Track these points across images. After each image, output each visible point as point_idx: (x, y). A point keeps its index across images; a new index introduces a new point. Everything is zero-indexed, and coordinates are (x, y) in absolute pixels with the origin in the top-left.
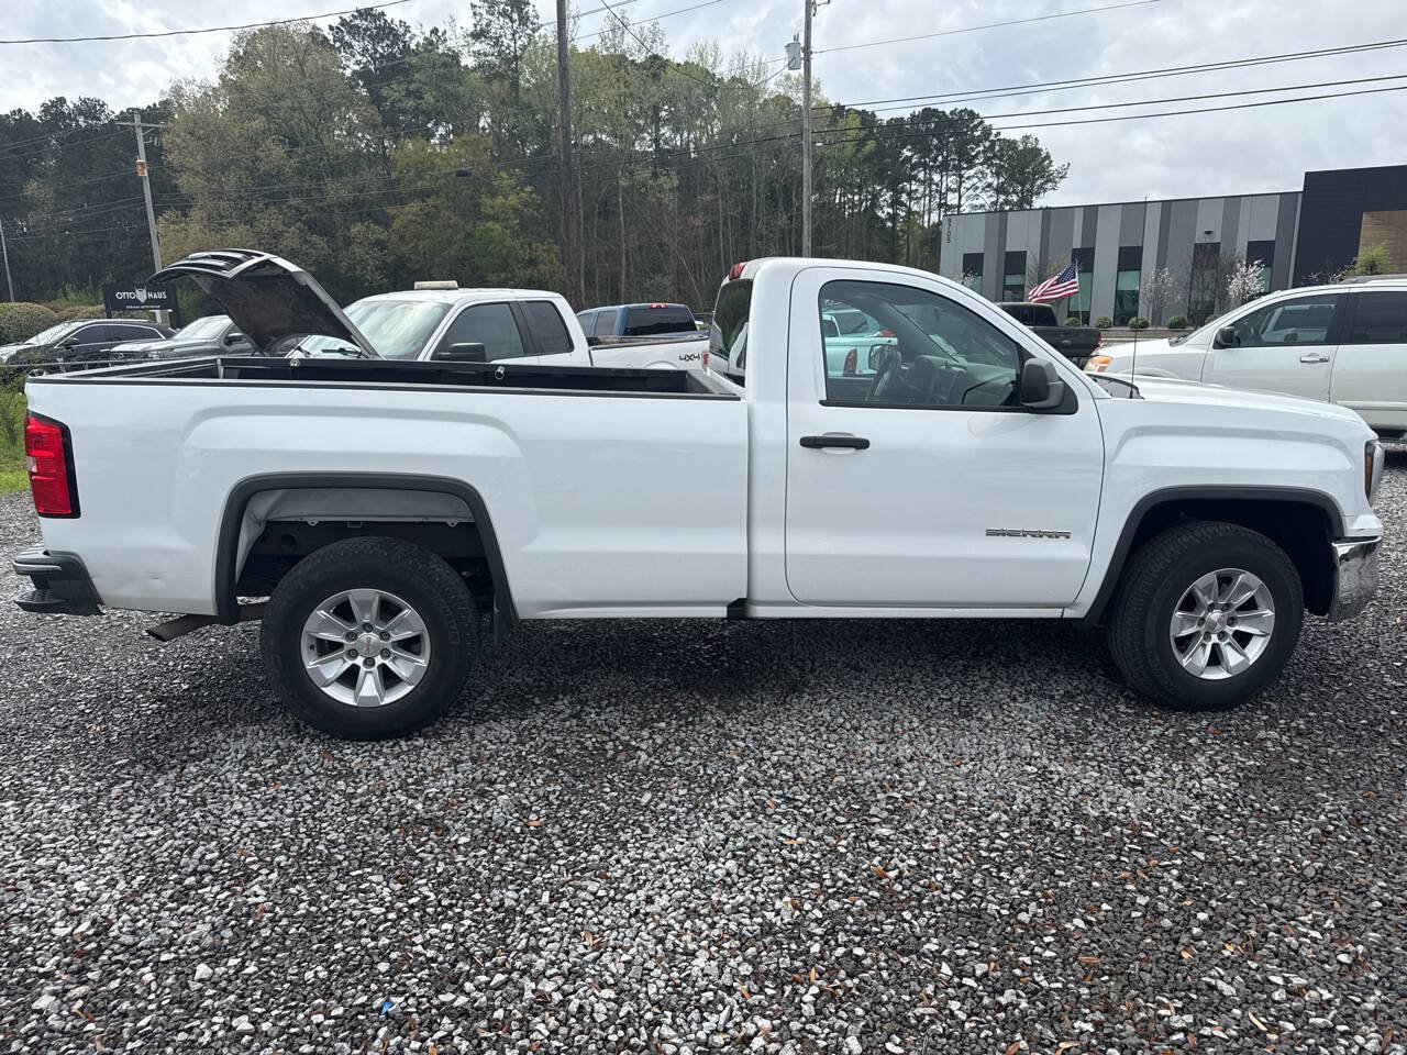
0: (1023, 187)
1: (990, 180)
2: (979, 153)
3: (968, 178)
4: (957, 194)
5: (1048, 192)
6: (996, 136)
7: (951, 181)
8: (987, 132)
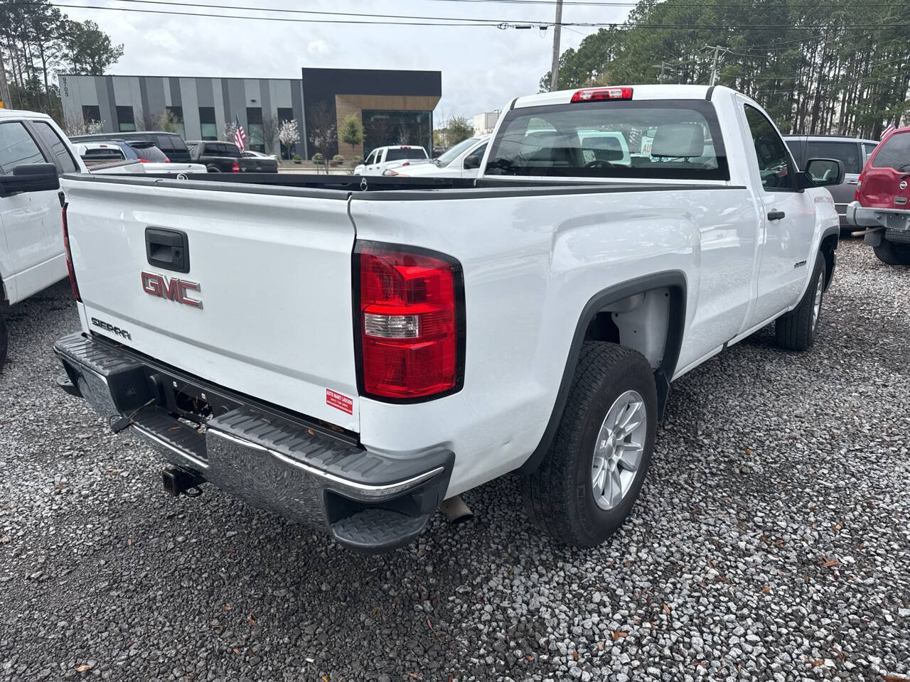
0: (93, 59)
1: (66, 51)
2: (52, 29)
3: (47, 48)
4: (41, 59)
5: (111, 65)
6: (64, 17)
7: (33, 48)
8: (56, 14)
